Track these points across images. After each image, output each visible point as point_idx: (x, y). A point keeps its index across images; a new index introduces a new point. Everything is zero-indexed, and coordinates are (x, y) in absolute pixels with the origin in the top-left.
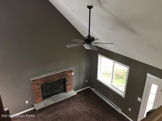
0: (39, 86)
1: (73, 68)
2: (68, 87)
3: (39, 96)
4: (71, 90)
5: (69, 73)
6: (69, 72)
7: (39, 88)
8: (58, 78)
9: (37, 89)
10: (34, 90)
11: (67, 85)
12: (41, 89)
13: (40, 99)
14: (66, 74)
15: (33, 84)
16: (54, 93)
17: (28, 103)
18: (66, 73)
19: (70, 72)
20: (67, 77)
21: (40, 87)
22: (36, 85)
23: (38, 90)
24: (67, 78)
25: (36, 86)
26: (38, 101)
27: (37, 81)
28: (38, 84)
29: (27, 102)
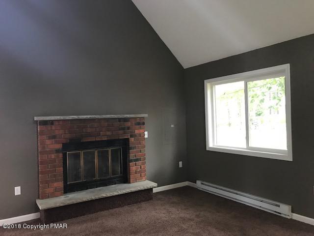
0: (57, 142)
1: (147, 115)
2: (133, 168)
3: (55, 176)
4: (141, 178)
5: (138, 126)
6: (136, 124)
7: (57, 151)
8: (109, 133)
9: (51, 152)
10: (41, 152)
11: (131, 161)
12: (61, 155)
13: (56, 184)
14: (129, 128)
15: (42, 133)
16: (96, 181)
17: (20, 193)
18: (129, 124)
19: (139, 124)
20: (131, 136)
21: (59, 146)
22: (50, 138)
23: (53, 156)
24: (132, 140)
25: (48, 142)
26: (49, 190)
27: (53, 128)
28: (54, 137)
29: (18, 191)
